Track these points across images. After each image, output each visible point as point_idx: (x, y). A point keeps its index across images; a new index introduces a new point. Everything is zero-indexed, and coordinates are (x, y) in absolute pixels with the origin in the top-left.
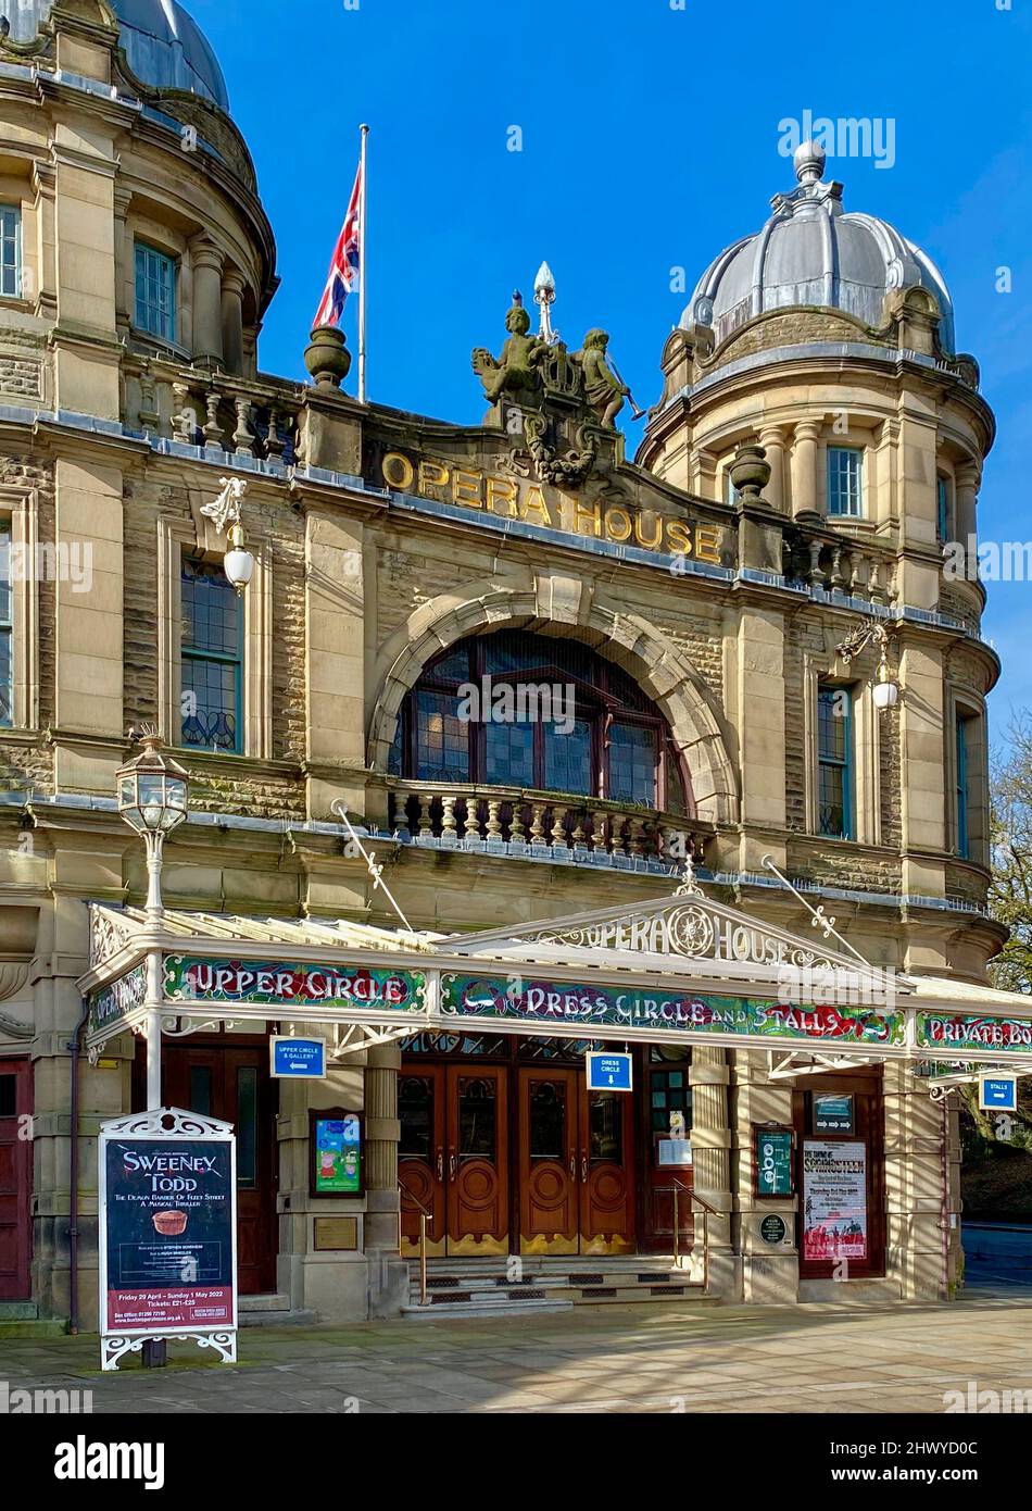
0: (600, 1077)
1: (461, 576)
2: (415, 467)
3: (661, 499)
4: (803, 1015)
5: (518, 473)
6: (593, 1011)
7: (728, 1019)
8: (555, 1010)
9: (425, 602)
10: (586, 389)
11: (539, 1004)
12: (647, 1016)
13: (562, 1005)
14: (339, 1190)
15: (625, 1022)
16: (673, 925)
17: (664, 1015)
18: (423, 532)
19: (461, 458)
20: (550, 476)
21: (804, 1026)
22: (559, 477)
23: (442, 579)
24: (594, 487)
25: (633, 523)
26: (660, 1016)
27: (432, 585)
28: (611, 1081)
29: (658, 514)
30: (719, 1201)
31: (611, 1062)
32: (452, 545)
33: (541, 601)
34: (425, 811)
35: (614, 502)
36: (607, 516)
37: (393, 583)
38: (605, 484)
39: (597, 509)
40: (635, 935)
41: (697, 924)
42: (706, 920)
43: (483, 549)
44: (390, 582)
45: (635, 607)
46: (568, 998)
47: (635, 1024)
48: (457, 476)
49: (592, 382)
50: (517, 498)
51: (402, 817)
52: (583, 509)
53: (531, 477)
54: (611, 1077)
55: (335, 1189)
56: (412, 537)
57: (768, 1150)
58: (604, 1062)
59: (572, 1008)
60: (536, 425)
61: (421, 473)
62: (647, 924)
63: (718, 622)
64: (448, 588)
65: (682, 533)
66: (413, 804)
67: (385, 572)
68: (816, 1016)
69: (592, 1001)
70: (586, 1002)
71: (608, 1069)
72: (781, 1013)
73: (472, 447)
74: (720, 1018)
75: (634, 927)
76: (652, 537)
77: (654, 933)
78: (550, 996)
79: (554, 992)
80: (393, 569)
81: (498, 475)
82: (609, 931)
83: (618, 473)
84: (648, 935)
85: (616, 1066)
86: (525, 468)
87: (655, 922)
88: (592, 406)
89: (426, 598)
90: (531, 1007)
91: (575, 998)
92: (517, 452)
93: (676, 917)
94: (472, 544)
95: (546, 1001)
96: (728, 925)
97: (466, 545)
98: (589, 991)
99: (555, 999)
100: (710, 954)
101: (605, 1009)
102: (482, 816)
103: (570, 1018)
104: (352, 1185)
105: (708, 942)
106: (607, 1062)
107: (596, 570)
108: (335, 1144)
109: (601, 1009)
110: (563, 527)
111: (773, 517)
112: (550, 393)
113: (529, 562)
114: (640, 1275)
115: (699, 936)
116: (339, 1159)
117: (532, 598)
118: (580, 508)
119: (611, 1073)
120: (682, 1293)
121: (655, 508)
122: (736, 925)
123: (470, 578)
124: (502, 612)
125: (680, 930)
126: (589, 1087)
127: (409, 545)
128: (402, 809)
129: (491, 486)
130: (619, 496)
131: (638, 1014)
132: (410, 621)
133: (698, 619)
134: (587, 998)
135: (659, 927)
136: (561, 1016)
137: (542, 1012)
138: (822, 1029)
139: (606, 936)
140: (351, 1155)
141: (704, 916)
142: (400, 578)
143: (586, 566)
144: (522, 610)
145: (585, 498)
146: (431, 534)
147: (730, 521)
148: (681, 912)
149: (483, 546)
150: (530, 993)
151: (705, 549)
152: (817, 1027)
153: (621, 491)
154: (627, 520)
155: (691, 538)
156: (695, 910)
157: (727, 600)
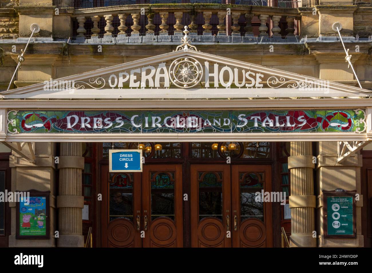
0: (118, 164)
4: (277, 118)
6: (113, 126)
7: (216, 124)
8: (86, 126)
11: (75, 124)
12: (154, 126)
13: (91, 123)
14: (34, 234)
15: (137, 131)
16: (172, 70)
17: (167, 125)
21: (278, 125)
26: (164, 126)
28: (126, 166)
30: (302, 240)
31: (126, 155)
34: (95, 25)
40: (144, 77)
41: (191, 67)
42: (198, 65)
46: (95, 119)
47: (144, 131)
51: (81, 29)
54: (126, 164)
55: (31, 234)
57: (335, 208)
58: (121, 156)
59: (98, 125)
62: (153, 71)
66: (89, 24)
68: (288, 118)
69: (113, 120)
70: (109, 120)
71: (124, 159)
72: (259, 118)
74: (210, 124)
75: (144, 73)
77: (158, 76)
78: (83, 119)
79: (86, 116)
82: (124, 77)
84: (154, 78)
85: (130, 158)
87: (159, 69)
90: (69, 126)
91: (100, 119)
93: (174, 65)
95: (80, 122)
96: (216, 66)
98: (112, 115)
99: (86, 121)
100: (201, 86)
101: (122, 124)
102: (129, 23)
103: (97, 131)
104: (42, 232)
105: (198, 79)
106: (124, 155)
108: (30, 210)
109: (120, 124)
115: (192, 75)
116: (33, 218)
119: (126, 162)
122: (221, 66)
125: (178, 72)
126: (111, 170)
128: (81, 25)
131: (147, 125)
134: (109, 119)
135: (162, 72)
136: (90, 130)
137: (78, 128)
138: (294, 126)
139: (122, 80)
140: (41, 216)
141: (197, 62)
148: (178, 61)
150: (69, 118)
152: (289, 125)
156: (190, 59)
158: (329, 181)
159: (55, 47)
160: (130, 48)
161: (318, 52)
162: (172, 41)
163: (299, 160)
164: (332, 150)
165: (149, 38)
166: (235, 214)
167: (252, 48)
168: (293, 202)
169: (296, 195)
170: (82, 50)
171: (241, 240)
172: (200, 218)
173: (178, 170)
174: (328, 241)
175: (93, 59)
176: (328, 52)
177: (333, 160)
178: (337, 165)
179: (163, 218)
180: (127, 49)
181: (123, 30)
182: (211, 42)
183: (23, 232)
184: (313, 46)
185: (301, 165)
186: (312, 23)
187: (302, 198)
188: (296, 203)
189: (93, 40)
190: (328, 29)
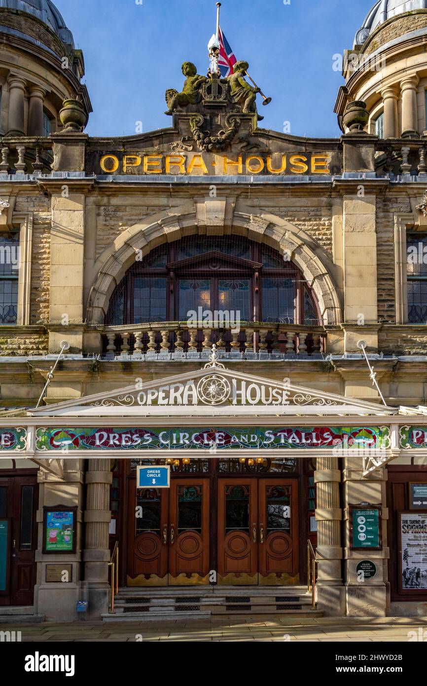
0: (146, 480)
1: (149, 212)
2: (120, 160)
3: (285, 145)
4: (303, 434)
5: (186, 150)
6: (142, 442)
7: (243, 440)
8: (114, 443)
9: (126, 229)
10: (231, 95)
11: (103, 441)
12: (181, 442)
13: (120, 440)
14: (60, 549)
15: (165, 447)
16: (200, 387)
17: (194, 441)
18: (122, 193)
19: (150, 149)
20: (205, 147)
21: (304, 441)
22: (210, 146)
23: (136, 215)
24: (237, 147)
25: (265, 162)
26: (192, 442)
27: (131, 220)
28: (154, 482)
29: (283, 153)
30: (328, 552)
31: (153, 472)
32: (142, 196)
33: (199, 216)
34: (125, 342)
35: (251, 153)
36: (248, 162)
37: (107, 223)
38: (245, 144)
39: (240, 159)
40: (172, 394)
41: (219, 385)
42: (226, 382)
43: (161, 195)
44: (104, 223)
45: (267, 209)
46: (124, 436)
47: (172, 447)
48: (146, 159)
49: (235, 89)
50: (186, 163)
51: (111, 346)
52: (230, 161)
53: (194, 150)
54: (154, 480)
55: (57, 549)
56: (118, 196)
57: (361, 520)
58: (149, 472)
59: (127, 442)
60: (196, 121)
61: (125, 162)
62: (181, 389)
63: (329, 208)
64: (140, 220)
65: (301, 161)
66: (119, 340)
67: (102, 218)
68: (314, 434)
69: (141, 436)
70: (137, 437)
71: (151, 475)
72: (286, 434)
73: (156, 142)
74: (237, 440)
75: (172, 391)
76: (279, 167)
77: (186, 393)
78: (111, 436)
79: (114, 433)
80: (106, 215)
81: (173, 153)
82: (153, 394)
83: (255, 136)
84: (182, 395)
85: (158, 474)
86: (190, 146)
87: (187, 387)
88: (236, 103)
89: (126, 227)
90: (98, 443)
91: (129, 435)
92: (184, 138)
93: (202, 382)
94: (154, 193)
95: (108, 438)
96: (243, 384)
97: (150, 195)
98: (141, 431)
99: (114, 437)
100: (229, 402)
101: (150, 441)
102: (158, 340)
103: (125, 447)
104: (69, 547)
105: (226, 395)
106: (151, 471)
107: (236, 193)
108: (58, 524)
109: (148, 440)
110: (216, 173)
111: (365, 139)
112: (205, 102)
113: (192, 197)
114: (276, 597)
115: (220, 392)
116: (60, 533)
117: (194, 216)
118: (228, 160)
119: (154, 478)
120: (301, 609)
121: (281, 150)
122: (248, 383)
123: (154, 212)
124: (174, 226)
125: (206, 389)
126: (138, 486)
127: (115, 201)
128: (111, 342)
129: (168, 160)
130: (255, 149)
131: (175, 442)
132: (115, 242)
133: (313, 209)
134: (138, 435)
135: (190, 389)
136: (118, 447)
137: (106, 444)
138: (319, 442)
139: (150, 398)
140: (68, 530)
141: (225, 379)
142: (111, 219)
143: (228, 191)
144: (187, 223)
145: (231, 154)
146: (128, 193)
147: (336, 148)
148: (206, 379)
149: (160, 193)
150: (97, 435)
151: (317, 168)
152: (315, 441)
153: (257, 146)
154: (261, 161)
155: (308, 163)
156: (218, 377)
157: (333, 194)
158: (355, 495)
159: (85, 363)
160: (159, 364)
161: (344, 369)
162: (200, 358)
163: (324, 474)
164: (357, 464)
165: (179, 355)
166: (262, 526)
167: (278, 365)
168: (319, 515)
169: (322, 508)
170: (111, 367)
171: (267, 553)
172: (227, 531)
173: (206, 483)
174: (354, 553)
175: (122, 375)
176: (354, 369)
177: (359, 474)
178: (362, 478)
179: (190, 531)
180: (156, 366)
181: (153, 347)
182: (239, 359)
183: (50, 547)
184: (338, 363)
185: (327, 479)
186: (338, 341)
187: (328, 512)
188: (322, 516)
189: (124, 357)
190: (353, 347)
